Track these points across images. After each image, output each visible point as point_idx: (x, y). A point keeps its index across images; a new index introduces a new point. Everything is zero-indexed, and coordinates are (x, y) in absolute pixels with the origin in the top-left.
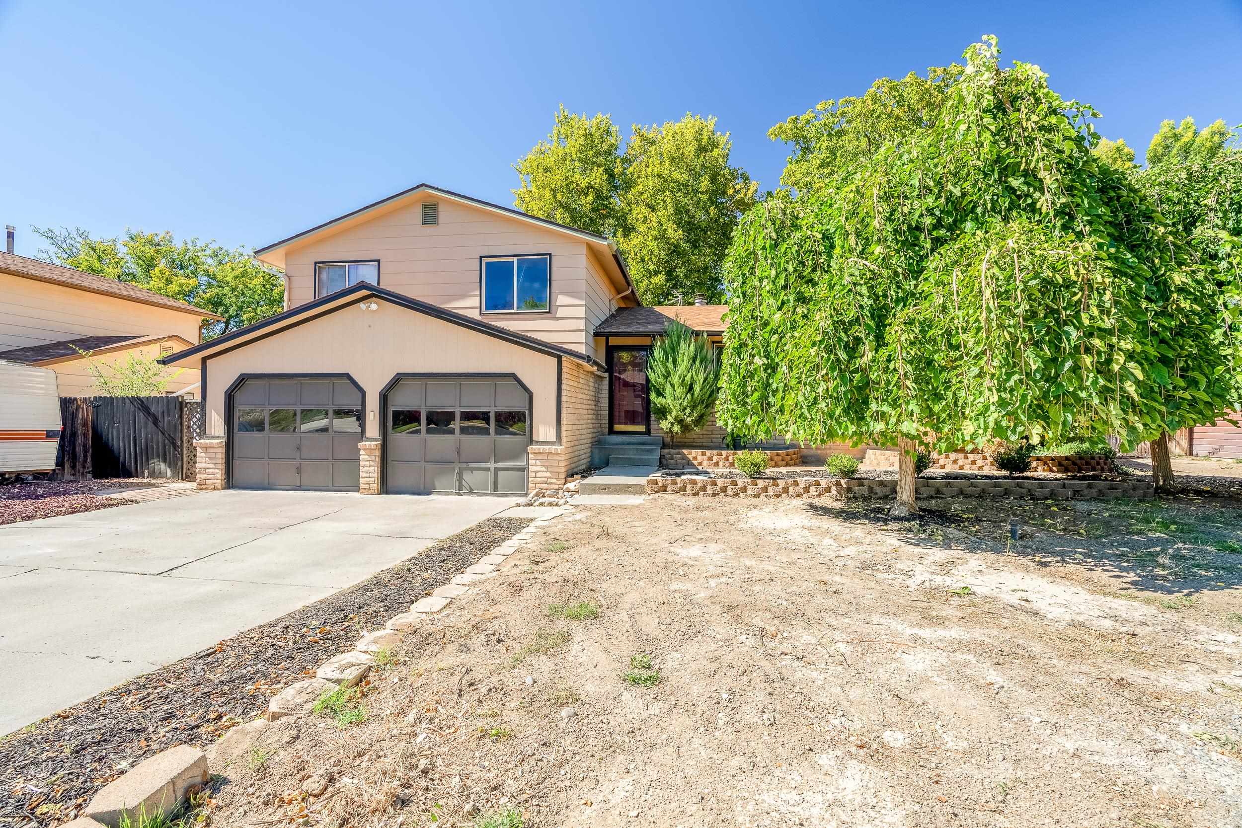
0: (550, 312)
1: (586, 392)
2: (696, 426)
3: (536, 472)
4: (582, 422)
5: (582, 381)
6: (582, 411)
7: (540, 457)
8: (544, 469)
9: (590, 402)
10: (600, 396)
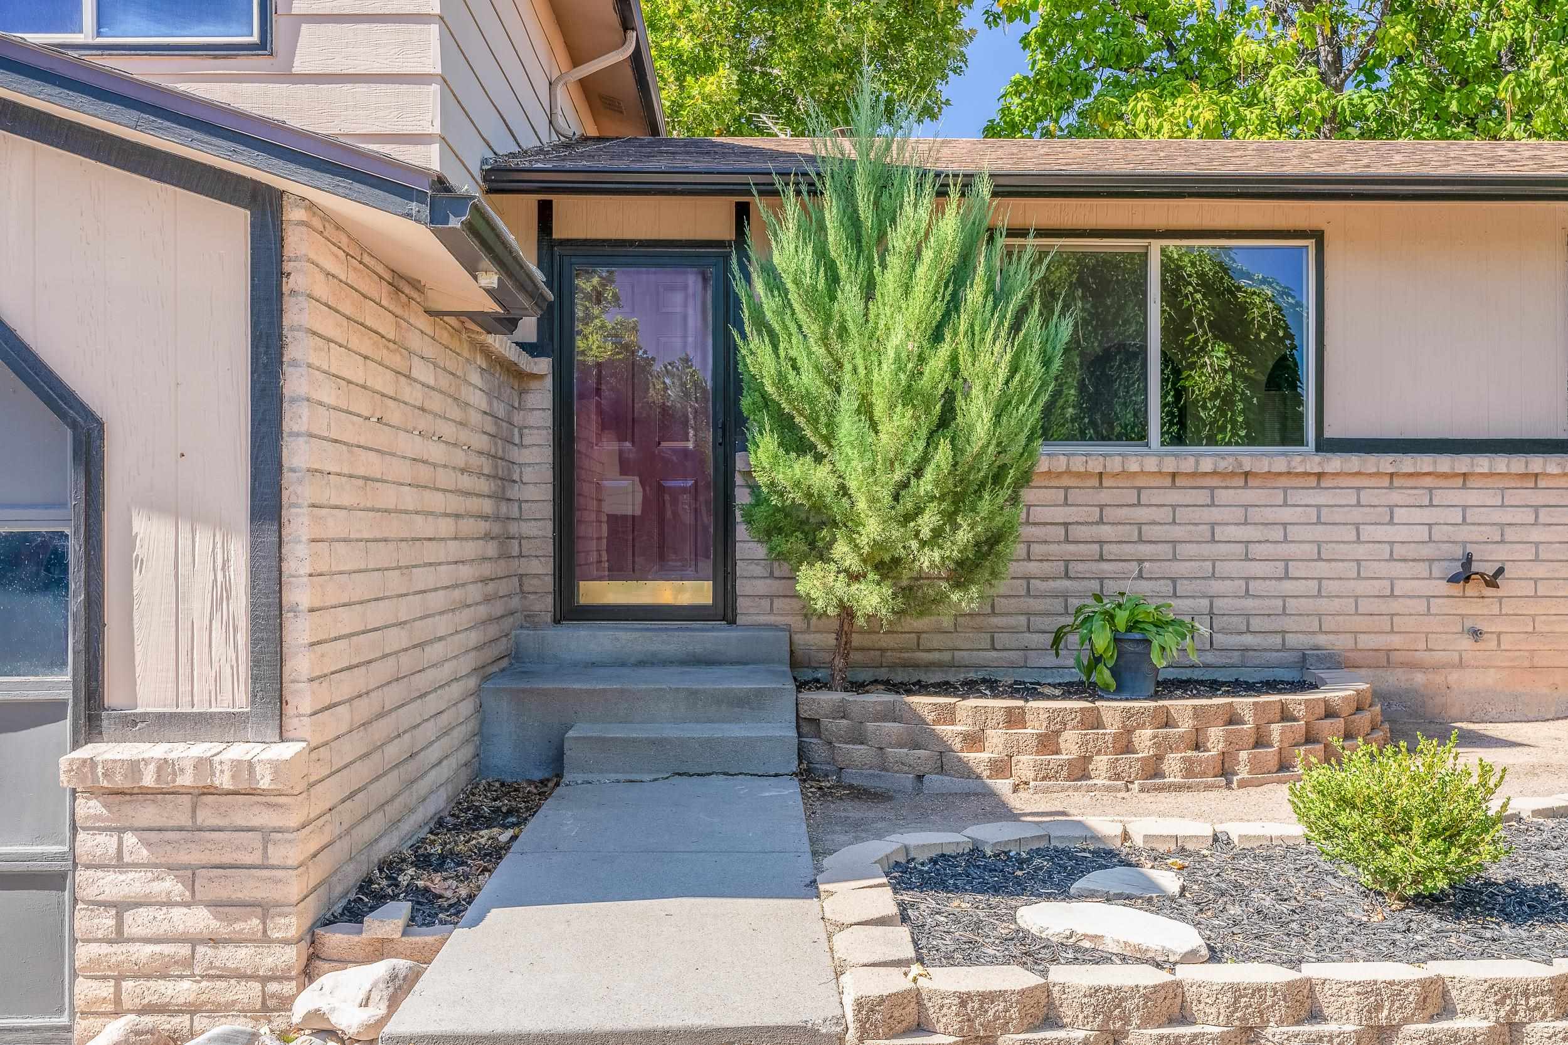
0: (263, 46)
1: (448, 431)
2: (958, 585)
3: (121, 907)
4: (423, 578)
5: (422, 372)
6: (423, 527)
7: (148, 814)
8: (170, 886)
9: (466, 482)
10: (515, 454)
